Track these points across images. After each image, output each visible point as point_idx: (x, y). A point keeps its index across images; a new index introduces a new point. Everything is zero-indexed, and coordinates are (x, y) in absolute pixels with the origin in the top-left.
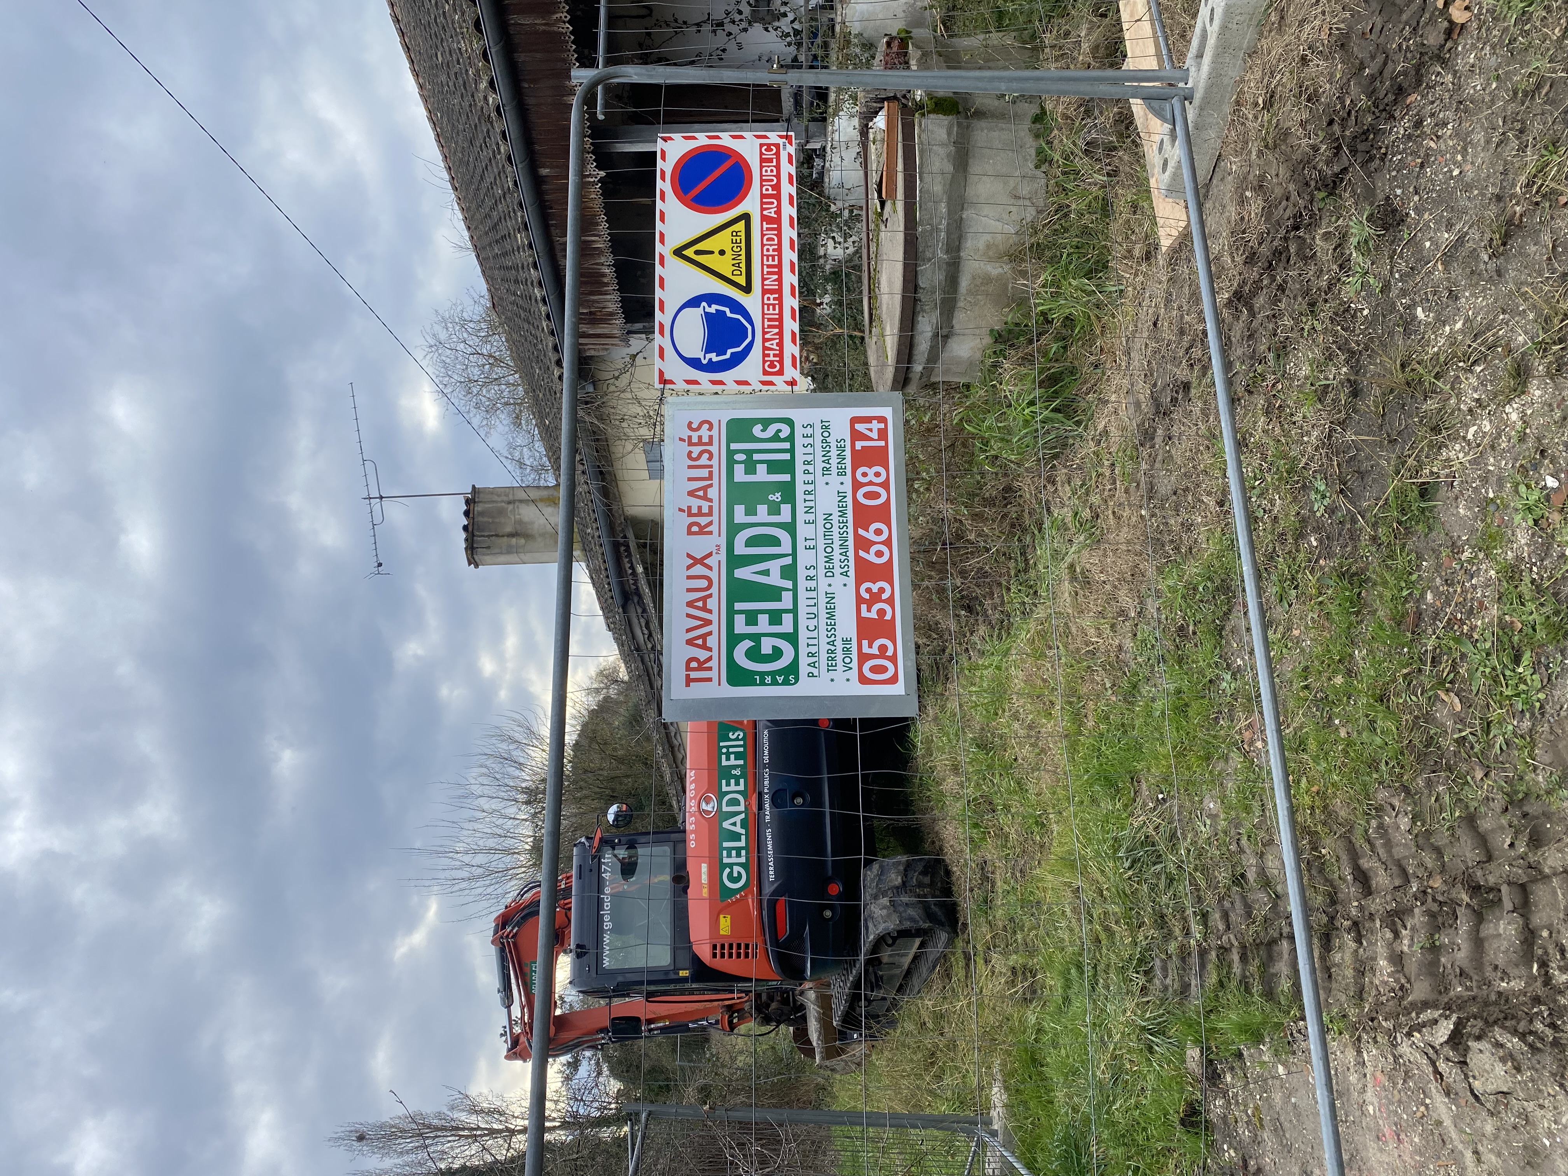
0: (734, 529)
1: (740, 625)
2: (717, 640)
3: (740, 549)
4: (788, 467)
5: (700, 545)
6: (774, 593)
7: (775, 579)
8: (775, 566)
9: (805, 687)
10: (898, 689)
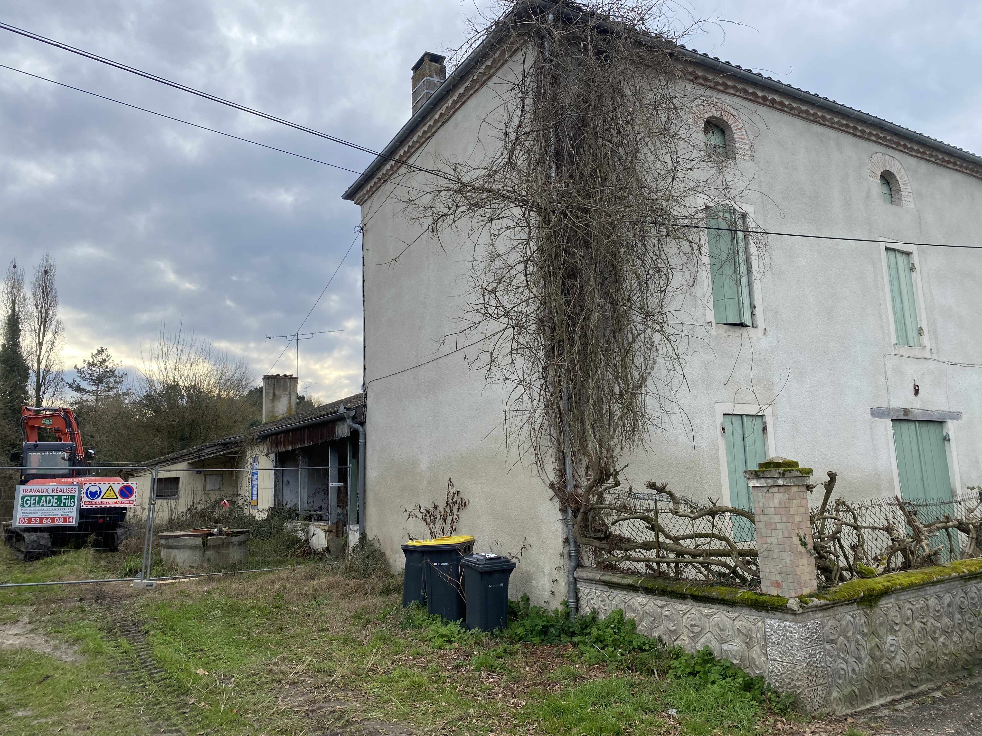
0: (53, 496)
1: (33, 498)
2: (31, 494)
3: (48, 498)
4: (64, 505)
5: (50, 491)
6: (39, 503)
7: (41, 503)
8: (44, 503)
9: (20, 508)
10: (17, 524)
